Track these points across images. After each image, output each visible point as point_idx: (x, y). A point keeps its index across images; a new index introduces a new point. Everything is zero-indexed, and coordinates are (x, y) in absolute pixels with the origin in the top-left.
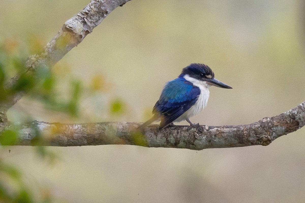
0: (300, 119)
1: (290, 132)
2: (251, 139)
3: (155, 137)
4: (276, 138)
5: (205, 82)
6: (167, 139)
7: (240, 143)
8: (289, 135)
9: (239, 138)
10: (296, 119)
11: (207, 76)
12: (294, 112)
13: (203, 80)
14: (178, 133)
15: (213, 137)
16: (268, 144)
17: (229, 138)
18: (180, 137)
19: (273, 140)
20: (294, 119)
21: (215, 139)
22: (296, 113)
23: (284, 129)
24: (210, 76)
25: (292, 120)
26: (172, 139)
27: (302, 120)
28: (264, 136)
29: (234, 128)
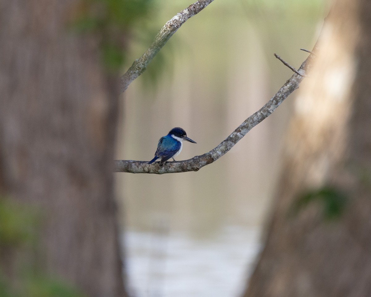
0: (214, 157)
1: (209, 164)
2: (188, 168)
3: (137, 168)
4: (202, 167)
5: (182, 139)
6: (144, 169)
7: (182, 170)
8: (209, 165)
9: (182, 168)
10: (212, 157)
11: (184, 136)
12: (210, 153)
13: (182, 138)
14: (149, 166)
15: (168, 167)
16: (197, 171)
17: (177, 168)
18: (151, 168)
19: (200, 168)
20: (211, 157)
21: (169, 169)
22: (212, 154)
23: (205, 162)
24: (185, 136)
25: (210, 158)
26: (146, 169)
27: (215, 157)
28: (195, 167)
29: (179, 162)
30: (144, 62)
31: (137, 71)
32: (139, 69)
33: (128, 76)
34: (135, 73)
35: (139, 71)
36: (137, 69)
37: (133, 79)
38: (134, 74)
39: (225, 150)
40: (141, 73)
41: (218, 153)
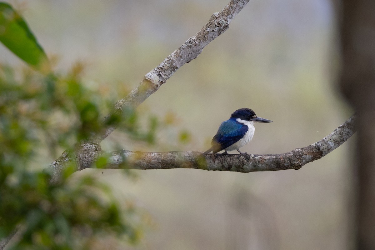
0: (323, 149)
1: (315, 159)
2: (286, 165)
3: (213, 163)
4: (305, 164)
6: (222, 164)
7: (277, 167)
8: (315, 161)
9: (277, 164)
10: (320, 150)
11: (253, 117)
12: (319, 144)
13: (251, 120)
14: (231, 160)
16: (299, 169)
17: (269, 164)
18: (232, 163)
19: (303, 165)
20: (319, 149)
21: (259, 164)
22: (320, 145)
23: (311, 157)
24: (255, 116)
25: (317, 150)
26: (226, 165)
27: (325, 150)
28: (296, 163)
29: (273, 156)
30: (227, 16)
31: (217, 28)
32: (219, 25)
33: (204, 35)
34: (213, 31)
35: (220, 29)
36: (216, 25)
37: (210, 41)
38: (212, 33)
39: (339, 140)
40: (221, 33)
41: (329, 145)
